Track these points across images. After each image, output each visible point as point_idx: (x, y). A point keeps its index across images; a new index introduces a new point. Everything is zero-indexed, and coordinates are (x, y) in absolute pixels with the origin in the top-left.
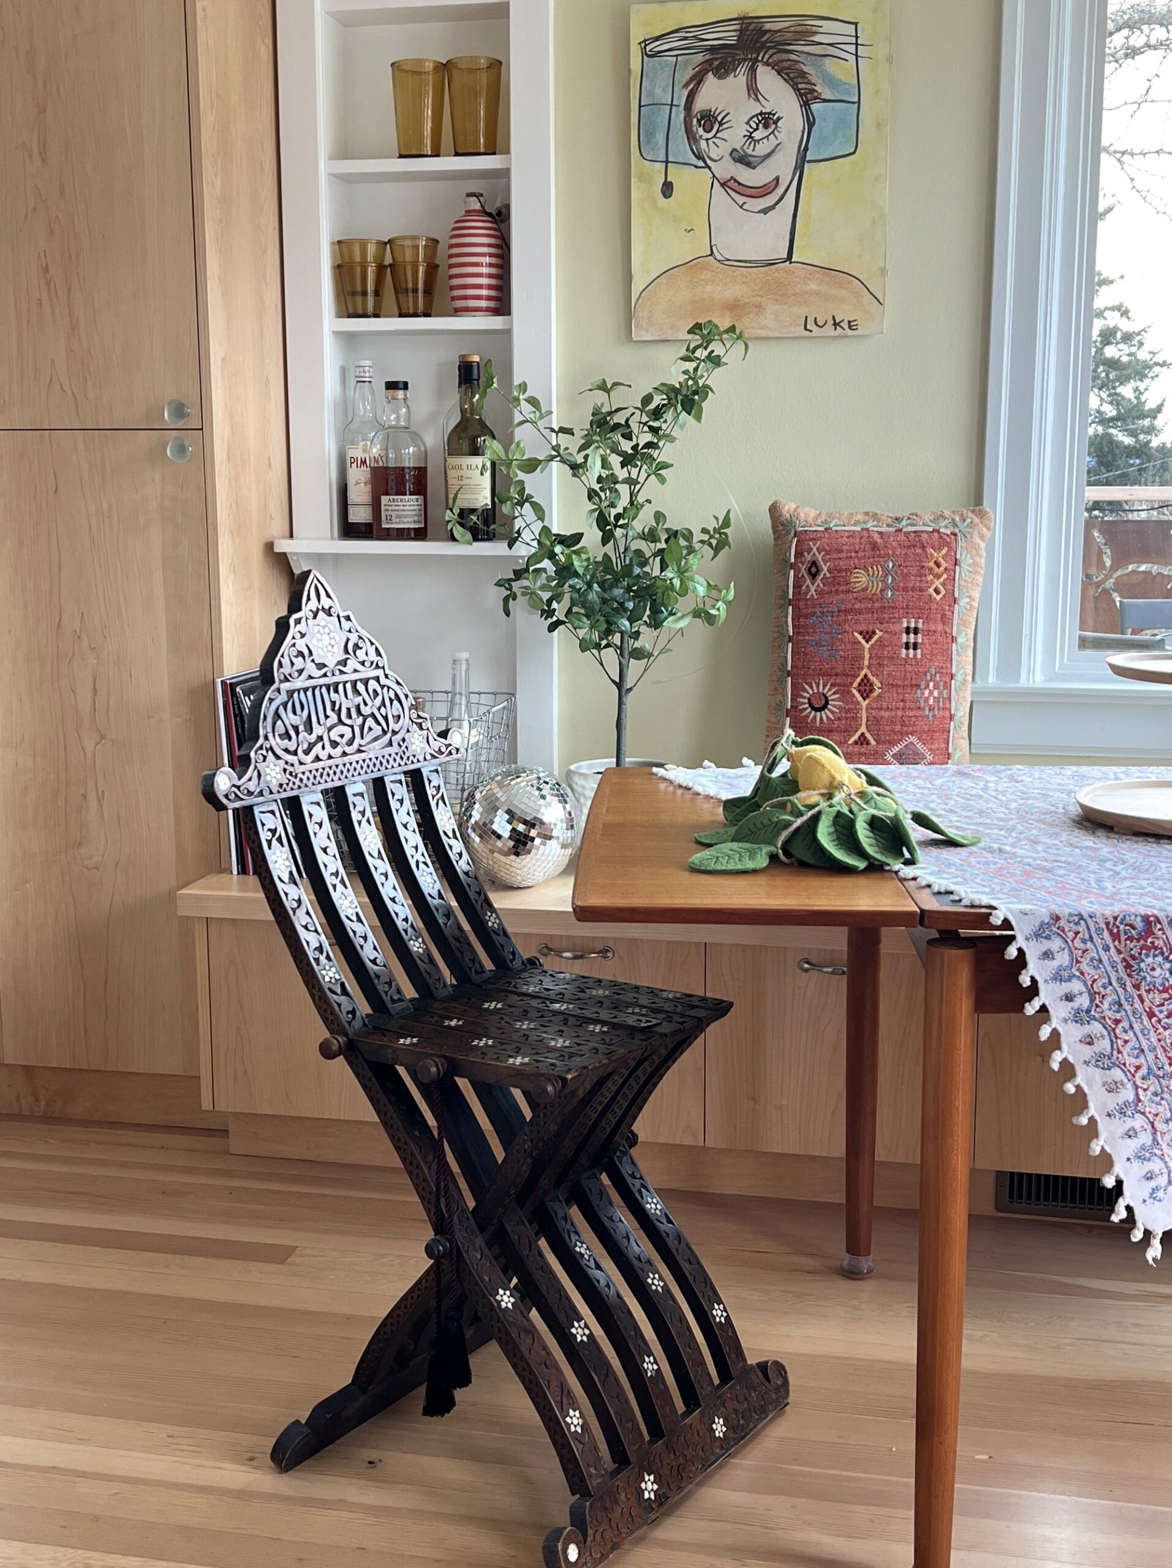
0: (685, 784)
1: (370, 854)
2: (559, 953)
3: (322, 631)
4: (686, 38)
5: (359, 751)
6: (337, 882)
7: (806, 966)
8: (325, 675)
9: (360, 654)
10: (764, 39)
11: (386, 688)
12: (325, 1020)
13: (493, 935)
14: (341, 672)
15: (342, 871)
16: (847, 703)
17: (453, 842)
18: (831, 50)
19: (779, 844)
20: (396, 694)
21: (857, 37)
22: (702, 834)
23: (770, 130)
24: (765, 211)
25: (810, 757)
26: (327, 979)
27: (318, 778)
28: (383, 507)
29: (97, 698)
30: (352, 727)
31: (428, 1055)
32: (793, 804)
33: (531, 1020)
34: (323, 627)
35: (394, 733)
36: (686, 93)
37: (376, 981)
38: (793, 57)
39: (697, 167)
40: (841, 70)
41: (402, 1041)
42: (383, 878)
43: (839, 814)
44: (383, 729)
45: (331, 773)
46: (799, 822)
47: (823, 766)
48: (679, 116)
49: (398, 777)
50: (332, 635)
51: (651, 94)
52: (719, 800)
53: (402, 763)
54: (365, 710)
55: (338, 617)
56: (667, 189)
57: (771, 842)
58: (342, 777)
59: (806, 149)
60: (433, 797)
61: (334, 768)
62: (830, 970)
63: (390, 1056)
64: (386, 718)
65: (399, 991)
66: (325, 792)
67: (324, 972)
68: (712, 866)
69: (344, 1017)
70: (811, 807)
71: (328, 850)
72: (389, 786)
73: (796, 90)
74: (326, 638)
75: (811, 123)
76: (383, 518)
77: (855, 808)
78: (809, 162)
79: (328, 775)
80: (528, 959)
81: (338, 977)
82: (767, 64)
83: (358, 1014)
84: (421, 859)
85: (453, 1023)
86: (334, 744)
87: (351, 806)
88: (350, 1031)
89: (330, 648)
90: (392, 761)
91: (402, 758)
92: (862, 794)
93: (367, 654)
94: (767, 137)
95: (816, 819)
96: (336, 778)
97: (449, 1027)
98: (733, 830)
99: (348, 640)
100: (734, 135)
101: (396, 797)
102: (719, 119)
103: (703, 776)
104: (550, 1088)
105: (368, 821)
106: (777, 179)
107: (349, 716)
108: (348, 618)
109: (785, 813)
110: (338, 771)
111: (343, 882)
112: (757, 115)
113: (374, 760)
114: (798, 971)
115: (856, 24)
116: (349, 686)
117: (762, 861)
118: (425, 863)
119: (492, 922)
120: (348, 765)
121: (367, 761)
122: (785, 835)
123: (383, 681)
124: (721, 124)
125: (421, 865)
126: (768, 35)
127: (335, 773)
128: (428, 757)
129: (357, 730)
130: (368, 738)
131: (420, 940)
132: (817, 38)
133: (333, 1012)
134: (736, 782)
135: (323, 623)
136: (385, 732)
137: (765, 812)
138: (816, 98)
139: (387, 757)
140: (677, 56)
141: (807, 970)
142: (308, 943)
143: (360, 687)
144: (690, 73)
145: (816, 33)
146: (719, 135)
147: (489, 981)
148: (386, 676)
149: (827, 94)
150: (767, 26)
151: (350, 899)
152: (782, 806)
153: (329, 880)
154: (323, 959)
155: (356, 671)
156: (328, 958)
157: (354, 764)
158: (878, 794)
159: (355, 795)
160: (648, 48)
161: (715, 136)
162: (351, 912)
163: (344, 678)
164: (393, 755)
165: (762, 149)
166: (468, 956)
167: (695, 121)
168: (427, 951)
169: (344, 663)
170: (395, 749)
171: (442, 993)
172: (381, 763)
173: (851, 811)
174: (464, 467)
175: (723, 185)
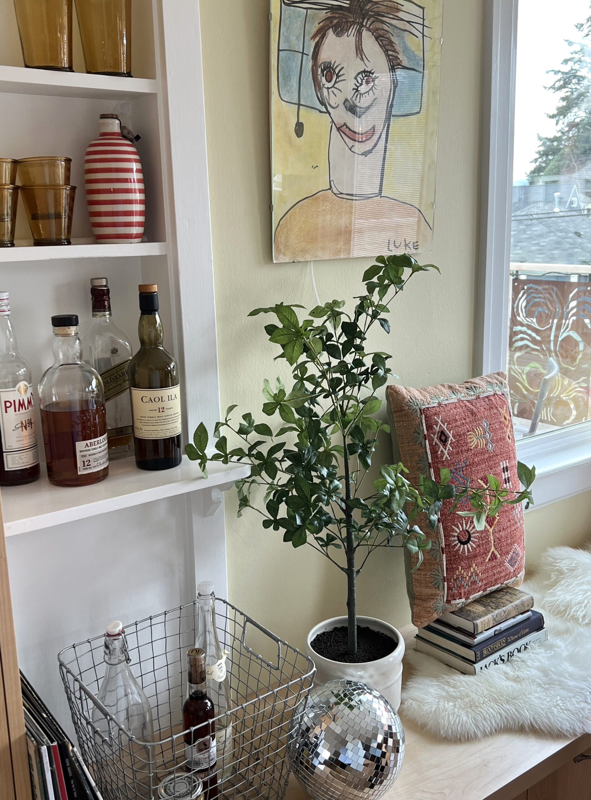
10: (367, 8)
18: (408, 27)
21: (424, 19)
23: (371, 86)
24: (365, 154)
28: (78, 454)
36: (313, 44)
38: (386, 27)
39: (321, 112)
40: (413, 43)
48: (308, 64)
51: (288, 40)
56: (299, 129)
59: (392, 106)
73: (388, 55)
75: (395, 85)
76: (79, 464)
78: (393, 116)
82: (369, 29)
94: (368, 92)
100: (348, 84)
102: (337, 71)
106: (374, 127)
112: (361, 72)
124: (338, 76)
126: (370, 5)
132: (401, 15)
138: (399, 64)
140: (307, 8)
144: (317, 26)
145: (401, 11)
146: (336, 86)
149: (405, 63)
161: (333, 86)
165: (364, 102)
167: (320, 70)
174: (165, 398)
175: (339, 129)
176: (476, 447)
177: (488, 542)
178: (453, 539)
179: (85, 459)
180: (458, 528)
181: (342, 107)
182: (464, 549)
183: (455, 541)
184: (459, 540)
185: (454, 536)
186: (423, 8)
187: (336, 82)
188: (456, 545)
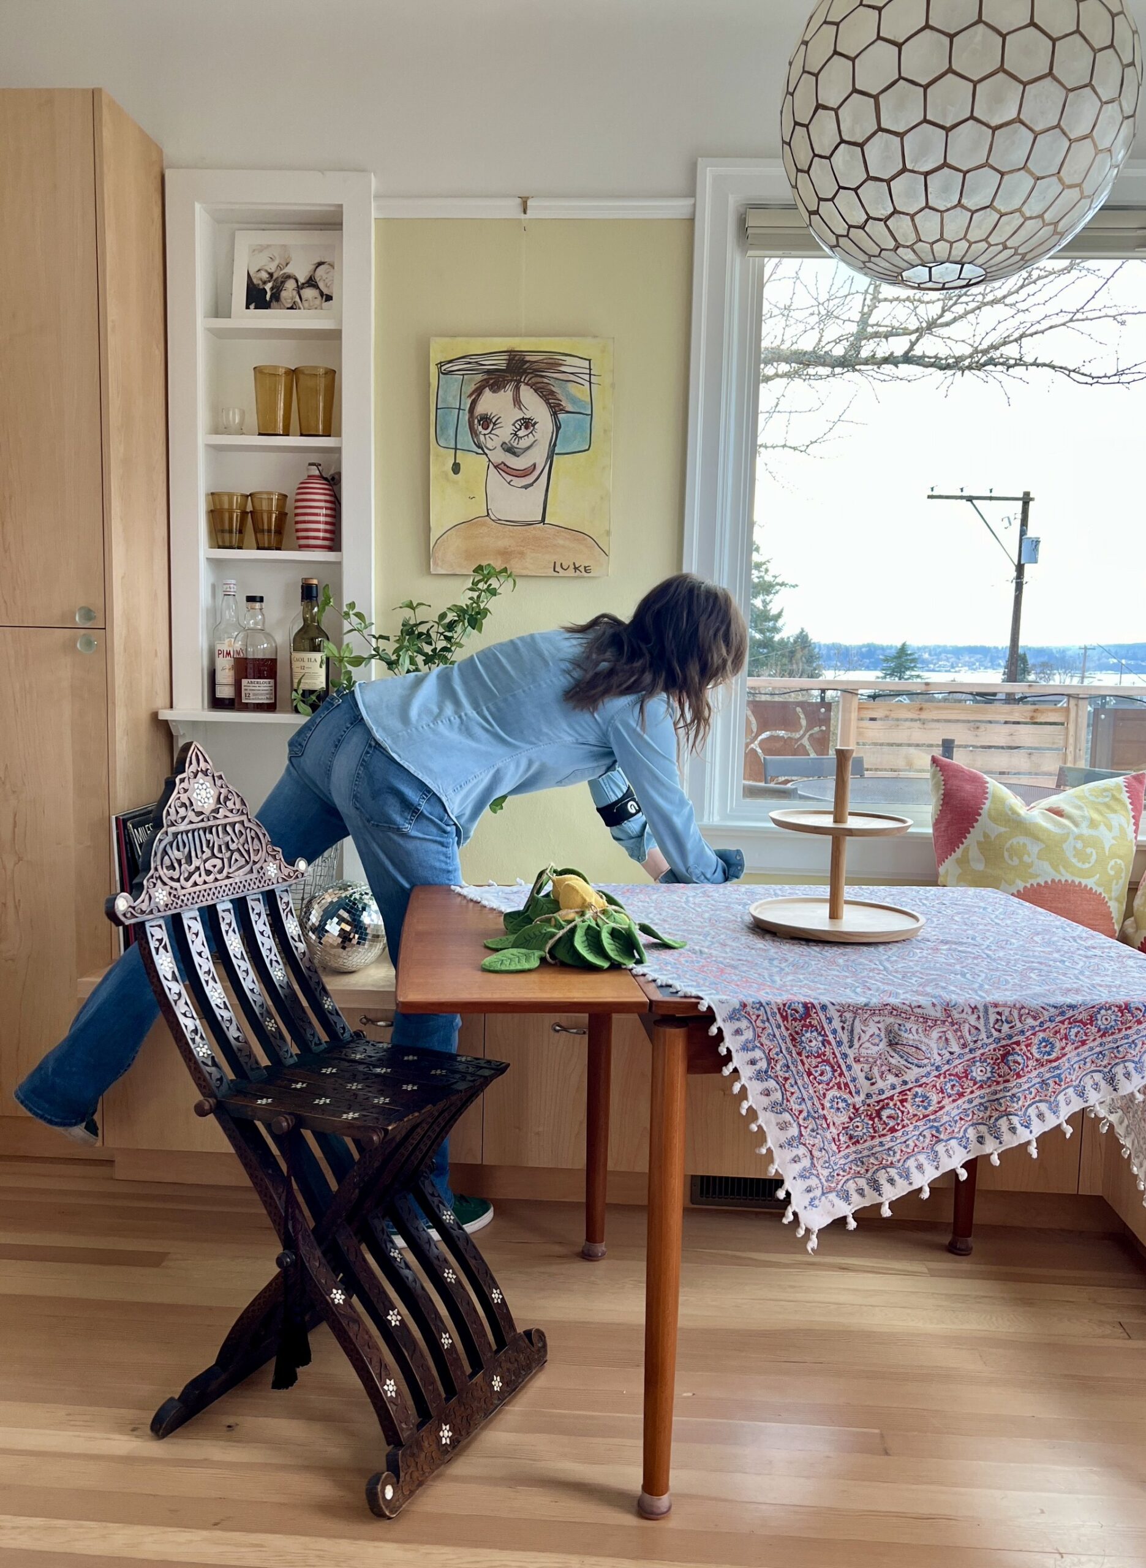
0: (475, 899)
1: (235, 956)
2: (373, 1022)
3: (200, 787)
4: (470, 363)
5: (228, 877)
6: (209, 978)
7: (558, 1028)
8: (202, 820)
9: (230, 804)
10: (526, 367)
11: (248, 830)
12: (199, 1086)
13: (329, 1015)
14: (215, 818)
15: (213, 969)
17: (298, 944)
18: (572, 377)
19: (547, 950)
20: (256, 833)
21: (590, 369)
22: (489, 940)
23: (529, 431)
24: (526, 487)
25: (568, 885)
26: (201, 1054)
27: (196, 899)
28: (243, 688)
29: (16, 830)
30: (222, 859)
31: (280, 1114)
32: (556, 920)
33: (359, 1083)
34: (202, 784)
35: (255, 863)
36: (469, 401)
37: (239, 1054)
38: (545, 380)
39: (477, 453)
40: (580, 392)
41: (259, 1102)
42: (245, 974)
43: (589, 928)
44: (246, 860)
45: (206, 894)
46: (561, 933)
47: (577, 892)
48: (465, 417)
49: (256, 896)
50: (208, 790)
51: (444, 401)
52: (501, 912)
53: (261, 886)
54: (233, 846)
55: (213, 776)
56: (456, 468)
57: (541, 949)
58: (214, 898)
59: (555, 445)
60: (284, 910)
61: (208, 891)
62: (575, 1031)
63: (250, 1113)
64: (248, 852)
65: (257, 1062)
66: (200, 909)
67: (198, 1049)
68: (498, 967)
69: (214, 1083)
70: (569, 922)
71: (203, 954)
72: (250, 903)
73: (548, 403)
74: (203, 793)
75: (558, 428)
76: (243, 695)
77: (600, 922)
78: (557, 454)
79: (204, 896)
80: (354, 1032)
81: (209, 1052)
82: (527, 384)
83: (225, 1080)
84: (274, 958)
85: (299, 1086)
86: (208, 873)
87: (221, 920)
88: (219, 1095)
89: (206, 800)
90: (252, 885)
91: (260, 882)
92: (604, 912)
93: (234, 804)
94: (528, 435)
95: (573, 931)
96: (209, 898)
97: (296, 1089)
98: (512, 938)
99: (220, 793)
100: (504, 433)
101: (255, 912)
102: (494, 420)
103: (487, 892)
104: (375, 1138)
105: (234, 931)
106: (535, 465)
107: (220, 851)
108: (220, 777)
109: (551, 926)
110: (211, 893)
111: (213, 979)
112: (520, 420)
113: (239, 884)
114: (552, 1032)
115: (590, 360)
116: (220, 828)
117: (535, 963)
118: (277, 961)
119: (328, 1004)
120: (219, 888)
121: (234, 885)
122: (551, 942)
123: (247, 824)
124: (495, 424)
125: (274, 963)
126: (528, 364)
127: (209, 895)
128: (280, 880)
129: (226, 861)
130: (234, 868)
131: (273, 1021)
132: (563, 369)
133: (205, 1080)
134: (512, 897)
135: (201, 781)
136: (247, 862)
137: (536, 925)
138: (561, 410)
139: (249, 881)
140: (463, 375)
141: (558, 1031)
142: (186, 1027)
143: (229, 829)
144: (473, 387)
145: (561, 365)
146: (493, 432)
147: (325, 1051)
148: (249, 820)
149: (569, 408)
150: (528, 358)
151: (219, 991)
152: (548, 921)
153: (203, 977)
154: (197, 1038)
155: (226, 817)
156: (202, 1037)
157: (224, 887)
158: (616, 912)
159: (224, 911)
160: (443, 368)
161: (490, 433)
162: (219, 1002)
163: (218, 822)
164: (254, 880)
165: (524, 443)
166: (309, 1032)
167: (476, 421)
168: (278, 1028)
169: (217, 811)
170: (255, 875)
171: (291, 1061)
172: (244, 886)
173: (597, 925)
174: (305, 659)
175: (496, 467)
179: (248, 692)
181: (499, 448)
187: (492, 429)
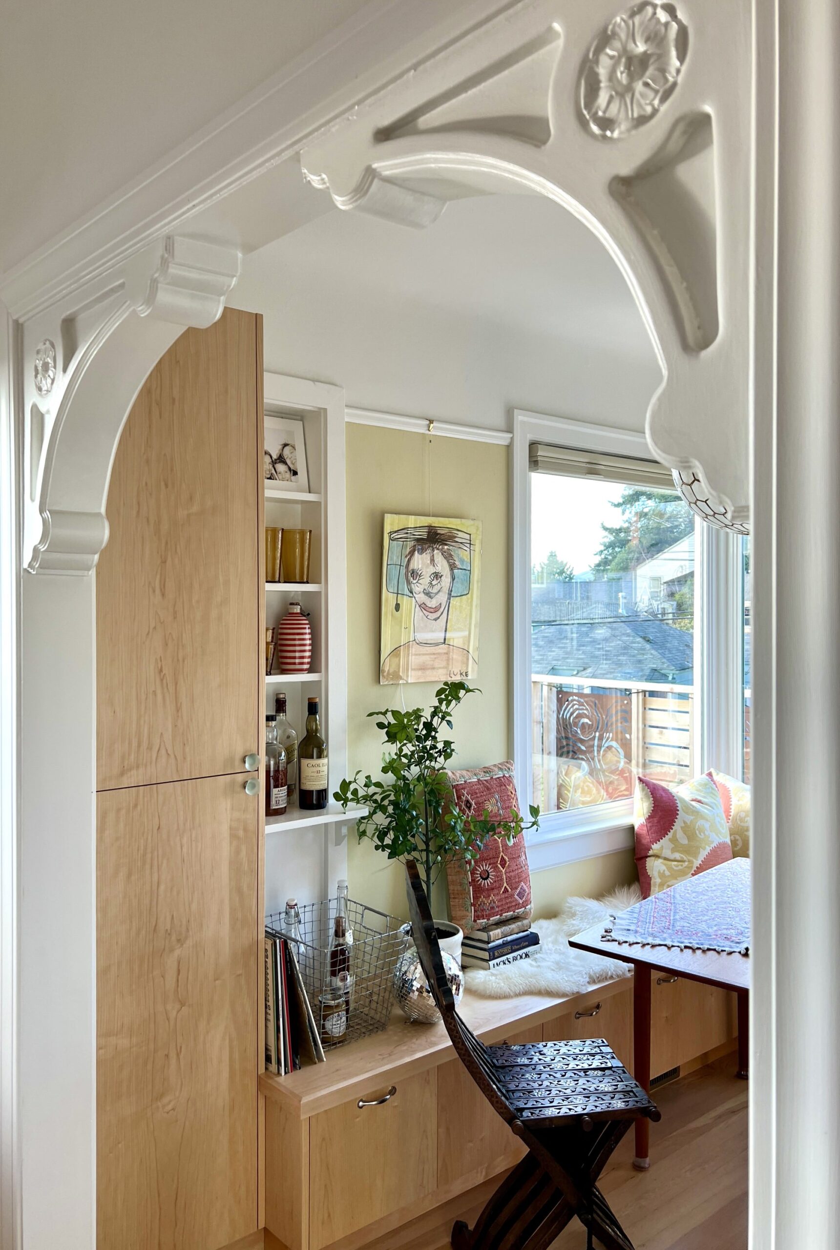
4: (407, 533)
10: (437, 537)
16: (497, 872)
21: (470, 540)
23: (438, 581)
24: (435, 619)
36: (407, 559)
38: (448, 547)
39: (410, 597)
48: (403, 571)
51: (392, 559)
56: (397, 607)
59: (451, 591)
73: (448, 562)
75: (453, 579)
78: (452, 597)
82: (438, 549)
94: (437, 584)
100: (425, 581)
102: (419, 574)
106: (441, 604)
112: (433, 573)
124: (420, 576)
126: (439, 536)
132: (456, 539)
138: (455, 567)
144: (408, 550)
145: (456, 537)
146: (419, 582)
150: (439, 532)
160: (392, 536)
161: (417, 582)
165: (435, 590)
167: (410, 574)
174: (321, 765)
175: (420, 606)
176: (492, 811)
177: (502, 880)
178: (477, 876)
179: (277, 799)
180: (480, 868)
181: (422, 593)
182: (484, 883)
183: (478, 877)
184: (482, 878)
185: (478, 874)
186: (470, 535)
187: (419, 580)
188: (479, 880)
